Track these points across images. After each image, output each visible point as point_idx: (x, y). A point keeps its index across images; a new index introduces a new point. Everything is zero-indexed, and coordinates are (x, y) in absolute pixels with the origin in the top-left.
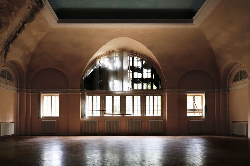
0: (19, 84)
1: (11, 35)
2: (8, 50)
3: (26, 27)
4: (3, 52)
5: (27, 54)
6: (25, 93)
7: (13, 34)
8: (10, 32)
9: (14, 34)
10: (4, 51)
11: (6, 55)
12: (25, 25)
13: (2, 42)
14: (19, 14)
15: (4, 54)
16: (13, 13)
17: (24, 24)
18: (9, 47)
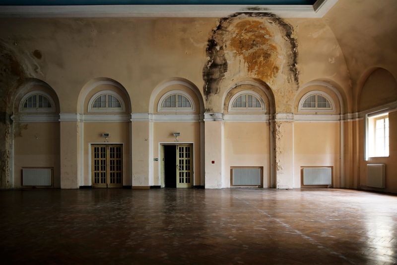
0: (342, 109)
1: (289, 56)
2: (297, 72)
3: (296, 38)
4: (291, 78)
5: (333, 62)
6: (357, 119)
7: (289, 53)
8: (285, 53)
9: (291, 52)
10: (291, 76)
11: (296, 79)
12: (292, 36)
13: (283, 68)
14: (273, 33)
15: (293, 79)
16: (267, 37)
17: (290, 36)
18: (296, 69)
